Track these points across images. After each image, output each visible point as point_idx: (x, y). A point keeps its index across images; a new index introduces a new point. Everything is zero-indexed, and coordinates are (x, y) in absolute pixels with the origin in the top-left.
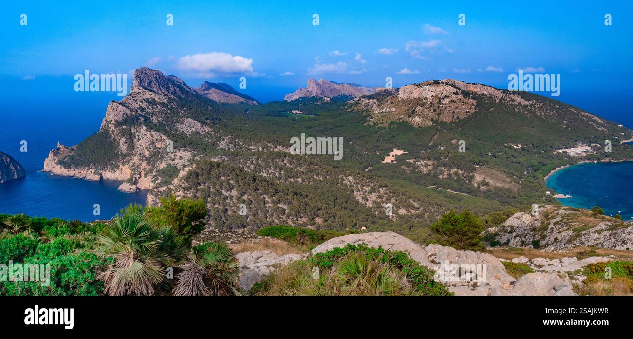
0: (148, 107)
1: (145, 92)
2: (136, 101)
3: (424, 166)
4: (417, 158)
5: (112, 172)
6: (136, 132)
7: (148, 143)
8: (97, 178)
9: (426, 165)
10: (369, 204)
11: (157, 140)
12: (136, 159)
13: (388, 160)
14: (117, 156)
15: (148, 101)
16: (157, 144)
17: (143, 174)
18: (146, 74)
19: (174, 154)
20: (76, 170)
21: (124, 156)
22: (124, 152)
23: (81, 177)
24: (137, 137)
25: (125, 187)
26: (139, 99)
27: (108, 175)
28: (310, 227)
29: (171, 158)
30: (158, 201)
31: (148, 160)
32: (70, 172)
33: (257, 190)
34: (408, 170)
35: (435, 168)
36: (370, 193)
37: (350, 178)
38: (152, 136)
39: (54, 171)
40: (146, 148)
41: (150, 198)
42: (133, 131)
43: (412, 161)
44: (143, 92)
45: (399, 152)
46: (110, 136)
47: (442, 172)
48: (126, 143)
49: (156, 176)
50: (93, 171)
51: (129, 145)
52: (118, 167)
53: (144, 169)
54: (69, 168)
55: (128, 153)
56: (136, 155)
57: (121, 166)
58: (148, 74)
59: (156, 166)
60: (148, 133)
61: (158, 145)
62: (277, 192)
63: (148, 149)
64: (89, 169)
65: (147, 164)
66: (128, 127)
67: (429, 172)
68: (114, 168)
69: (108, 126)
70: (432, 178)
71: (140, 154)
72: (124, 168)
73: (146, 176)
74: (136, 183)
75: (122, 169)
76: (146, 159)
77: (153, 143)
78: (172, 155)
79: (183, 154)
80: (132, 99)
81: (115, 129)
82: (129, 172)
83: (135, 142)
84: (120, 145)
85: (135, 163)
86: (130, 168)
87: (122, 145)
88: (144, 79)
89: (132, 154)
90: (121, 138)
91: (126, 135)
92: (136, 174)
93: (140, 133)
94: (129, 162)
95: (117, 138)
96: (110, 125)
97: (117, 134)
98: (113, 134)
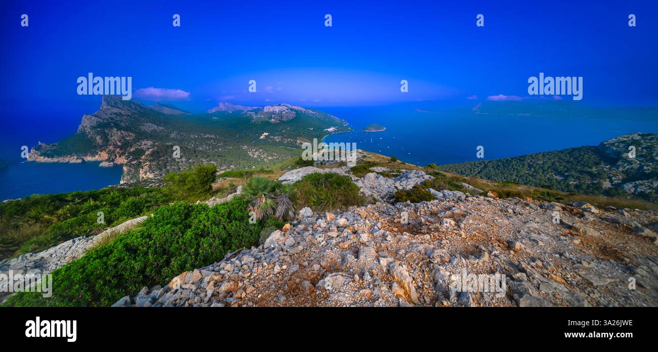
0: (116, 118)
3: (277, 139)
4: (274, 136)
5: (92, 157)
6: (109, 132)
7: (119, 138)
8: (80, 161)
9: (278, 138)
10: (255, 156)
11: (126, 136)
12: (111, 148)
13: (262, 137)
14: (95, 146)
15: (116, 114)
16: (126, 138)
17: (118, 156)
18: (112, 98)
21: (101, 146)
22: (101, 144)
23: (65, 162)
24: (110, 135)
25: (105, 164)
27: (89, 158)
28: (228, 170)
30: (131, 169)
31: (121, 148)
32: (55, 160)
33: (197, 156)
34: (271, 141)
35: (282, 139)
36: (255, 152)
37: (246, 146)
38: (122, 134)
39: (38, 160)
40: (118, 140)
41: (125, 168)
42: (106, 131)
43: (272, 137)
45: (267, 134)
46: (87, 136)
47: (285, 141)
48: (101, 138)
49: (128, 156)
50: (76, 157)
51: (104, 140)
52: (97, 153)
53: (118, 153)
54: (52, 157)
55: (104, 144)
56: (110, 145)
57: (99, 153)
58: (114, 98)
59: (127, 150)
60: (119, 132)
62: (208, 156)
63: (120, 142)
64: (71, 156)
65: (120, 150)
66: (102, 129)
67: (280, 141)
68: (93, 154)
69: (84, 129)
70: (281, 143)
71: (114, 145)
72: (102, 153)
73: (120, 157)
74: (113, 161)
75: (100, 154)
76: (119, 147)
77: (123, 138)
78: (139, 144)
79: (146, 142)
80: (103, 113)
81: (91, 131)
82: (106, 155)
83: (109, 138)
84: (96, 140)
85: (111, 150)
86: (107, 153)
87: (99, 140)
88: (111, 101)
89: (107, 145)
90: (97, 136)
91: (101, 134)
92: (112, 156)
93: (112, 132)
94: (105, 150)
95: (93, 136)
96: (86, 129)
97: (93, 134)
98: (90, 134)
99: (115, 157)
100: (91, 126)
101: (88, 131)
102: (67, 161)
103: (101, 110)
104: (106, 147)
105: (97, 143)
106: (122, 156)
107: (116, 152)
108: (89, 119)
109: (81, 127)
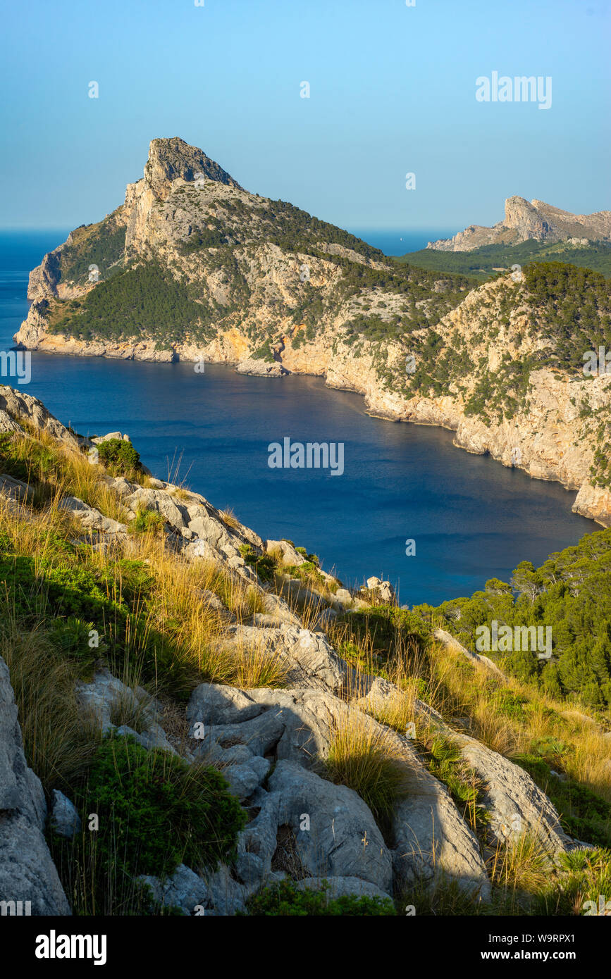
0: (229, 219)
1: (214, 184)
2: (197, 205)
5: (198, 345)
6: (247, 258)
7: (291, 279)
11: (311, 271)
12: (263, 314)
14: (204, 312)
15: (225, 204)
16: (311, 280)
17: (288, 343)
18: (179, 152)
19: (363, 297)
20: (107, 342)
21: (224, 311)
22: (223, 301)
24: (254, 270)
25: (256, 367)
26: (205, 200)
27: (191, 353)
29: (360, 304)
31: (297, 314)
32: (94, 348)
38: (301, 264)
40: (288, 288)
42: (240, 257)
44: (209, 185)
46: (170, 274)
48: (225, 282)
50: (153, 344)
51: (234, 287)
52: (213, 334)
53: (290, 332)
54: (88, 339)
55: (233, 304)
56: (260, 303)
57: (220, 332)
58: (184, 152)
59: (319, 323)
60: (289, 257)
61: (315, 282)
63: (292, 290)
64: (139, 340)
65: (294, 321)
66: (224, 250)
68: (204, 336)
71: (272, 303)
72: (227, 335)
73: (296, 345)
74: (277, 357)
75: (222, 338)
76: (290, 312)
78: (361, 300)
79: (385, 297)
80: (187, 200)
81: (184, 259)
82: (243, 343)
83: (250, 280)
84: (208, 289)
85: (261, 323)
86: (247, 334)
87: (216, 286)
88: (177, 164)
89: (248, 305)
90: (210, 273)
91: (223, 266)
92: (272, 342)
93: (261, 259)
94: (240, 323)
95: (192, 276)
96: (162, 251)
97: (192, 266)
98: (179, 269)
99: (280, 344)
100: (180, 241)
101: (170, 258)
102: (129, 353)
103: (183, 191)
104: (242, 313)
105: (210, 300)
106: (301, 344)
107: (279, 328)
108: (170, 217)
109: (144, 246)
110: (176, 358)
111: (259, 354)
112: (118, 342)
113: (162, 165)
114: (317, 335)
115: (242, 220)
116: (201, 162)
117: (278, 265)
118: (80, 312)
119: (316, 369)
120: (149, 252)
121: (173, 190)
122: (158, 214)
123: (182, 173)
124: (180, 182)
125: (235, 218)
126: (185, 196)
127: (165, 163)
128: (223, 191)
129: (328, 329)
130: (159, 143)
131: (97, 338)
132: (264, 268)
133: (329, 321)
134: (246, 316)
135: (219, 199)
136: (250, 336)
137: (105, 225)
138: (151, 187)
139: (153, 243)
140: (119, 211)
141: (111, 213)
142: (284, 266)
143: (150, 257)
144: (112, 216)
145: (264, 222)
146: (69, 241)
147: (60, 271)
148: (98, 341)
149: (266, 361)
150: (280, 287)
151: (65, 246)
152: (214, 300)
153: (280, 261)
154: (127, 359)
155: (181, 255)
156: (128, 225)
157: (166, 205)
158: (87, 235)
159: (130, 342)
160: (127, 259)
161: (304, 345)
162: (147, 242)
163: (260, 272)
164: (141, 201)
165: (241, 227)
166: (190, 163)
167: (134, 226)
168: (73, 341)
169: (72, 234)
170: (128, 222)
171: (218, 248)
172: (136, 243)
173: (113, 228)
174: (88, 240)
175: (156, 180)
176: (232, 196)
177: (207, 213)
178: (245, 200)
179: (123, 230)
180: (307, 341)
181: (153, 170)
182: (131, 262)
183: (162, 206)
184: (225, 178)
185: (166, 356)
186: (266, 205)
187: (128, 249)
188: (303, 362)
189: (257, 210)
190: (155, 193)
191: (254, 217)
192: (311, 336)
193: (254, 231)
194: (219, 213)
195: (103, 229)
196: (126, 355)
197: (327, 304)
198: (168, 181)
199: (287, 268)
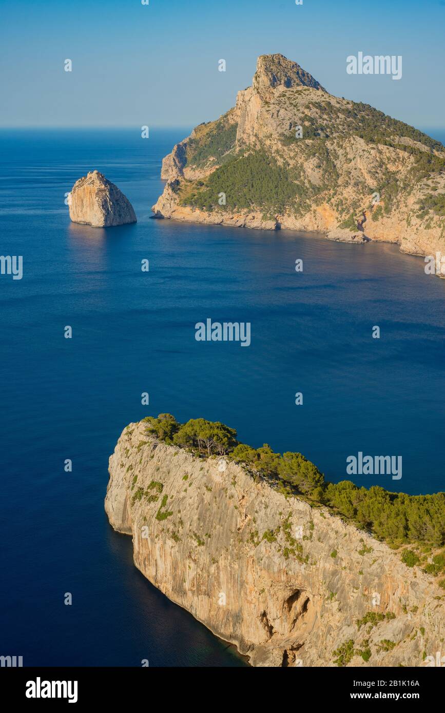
0: (321, 117)
1: (309, 90)
2: (295, 106)
5: (296, 217)
6: (336, 148)
7: (372, 165)
11: (389, 159)
12: (349, 193)
14: (301, 190)
15: (318, 105)
16: (388, 166)
17: (369, 216)
18: (281, 65)
19: (432, 180)
20: (224, 213)
21: (317, 190)
22: (317, 182)
24: (342, 157)
25: (343, 235)
26: (302, 102)
27: (290, 223)
29: (429, 186)
32: (214, 218)
38: (381, 153)
40: (370, 172)
42: (331, 147)
44: (305, 90)
46: (274, 160)
48: (319, 167)
50: (260, 215)
51: (326, 171)
52: (308, 208)
53: (371, 207)
54: (210, 209)
55: (324, 184)
56: (347, 184)
57: (314, 207)
58: (284, 65)
59: (395, 200)
60: (371, 148)
61: (392, 168)
63: (373, 174)
64: (249, 212)
66: (319, 143)
68: (300, 210)
71: (356, 184)
72: (319, 209)
73: (375, 218)
74: (360, 227)
75: (315, 211)
76: (372, 191)
77: (382, 163)
78: (430, 182)
80: (288, 103)
81: (285, 148)
82: (332, 216)
83: (338, 166)
84: (304, 172)
85: (347, 200)
86: (335, 208)
87: (311, 170)
88: (279, 74)
89: (336, 185)
90: (307, 160)
91: (317, 155)
92: (356, 215)
93: (348, 149)
94: (330, 200)
95: (292, 162)
96: (268, 142)
97: (292, 154)
98: (282, 156)
99: (362, 217)
100: (282, 134)
101: (275, 148)
102: (241, 222)
103: (284, 96)
104: (332, 192)
105: (306, 181)
106: (380, 217)
107: (362, 204)
108: (275, 115)
109: (253, 139)
110: (278, 227)
111: (345, 225)
112: (233, 213)
113: (267, 75)
114: (393, 210)
115: (331, 118)
116: (298, 73)
117: (362, 153)
118: (203, 189)
119: (391, 238)
120: (258, 143)
121: (277, 94)
122: (265, 113)
123: (283, 82)
124: (281, 88)
125: (325, 116)
126: (286, 99)
127: (269, 74)
128: (315, 95)
129: (402, 205)
130: (265, 58)
131: (216, 210)
132: (350, 156)
133: (403, 199)
134: (335, 194)
135: (314, 101)
136: (337, 210)
137: (220, 123)
138: (258, 92)
139: (261, 136)
140: (231, 112)
141: (225, 113)
142: (366, 154)
143: (258, 147)
144: (226, 116)
145: (348, 120)
146: (193, 135)
147: (186, 158)
148: (217, 212)
149: (351, 231)
150: (363, 171)
151: (190, 139)
152: (309, 181)
153: (363, 150)
154: (240, 227)
155: (284, 145)
156: (239, 123)
157: (272, 106)
158: (207, 130)
159: (242, 213)
160: (238, 149)
161: (382, 218)
162: (256, 136)
163: (346, 160)
164: (250, 104)
165: (330, 123)
166: (289, 74)
167: (244, 123)
168: (198, 212)
169: (195, 130)
170: (239, 120)
171: (313, 140)
172: (245, 136)
173: (226, 125)
174: (207, 134)
175: (262, 87)
176: (323, 99)
177: (303, 113)
178: (333, 102)
179: (234, 127)
180: (384, 215)
181: (260, 79)
182: (241, 151)
183: (269, 107)
184: (316, 85)
185: (271, 225)
186: (350, 106)
187: (239, 141)
188: (382, 232)
189: (343, 110)
190: (262, 98)
191: (340, 115)
192: (388, 210)
193: (340, 127)
194: (313, 112)
195: (219, 126)
196: (239, 224)
197: (402, 185)
198: (271, 88)
199: (370, 156)
